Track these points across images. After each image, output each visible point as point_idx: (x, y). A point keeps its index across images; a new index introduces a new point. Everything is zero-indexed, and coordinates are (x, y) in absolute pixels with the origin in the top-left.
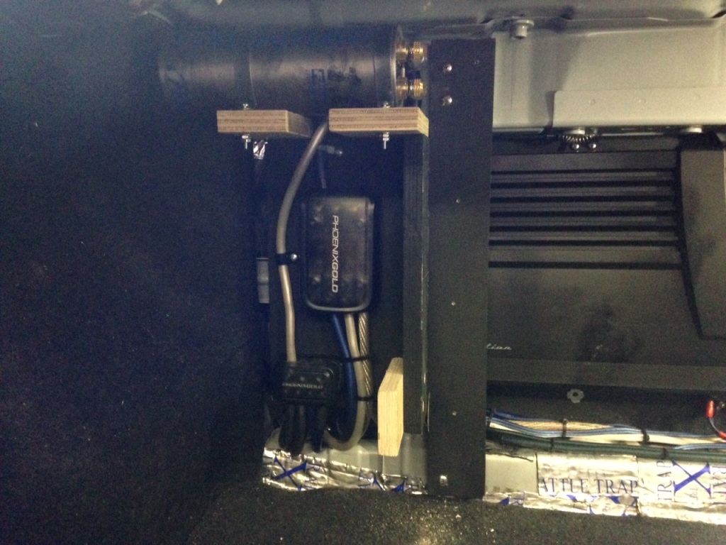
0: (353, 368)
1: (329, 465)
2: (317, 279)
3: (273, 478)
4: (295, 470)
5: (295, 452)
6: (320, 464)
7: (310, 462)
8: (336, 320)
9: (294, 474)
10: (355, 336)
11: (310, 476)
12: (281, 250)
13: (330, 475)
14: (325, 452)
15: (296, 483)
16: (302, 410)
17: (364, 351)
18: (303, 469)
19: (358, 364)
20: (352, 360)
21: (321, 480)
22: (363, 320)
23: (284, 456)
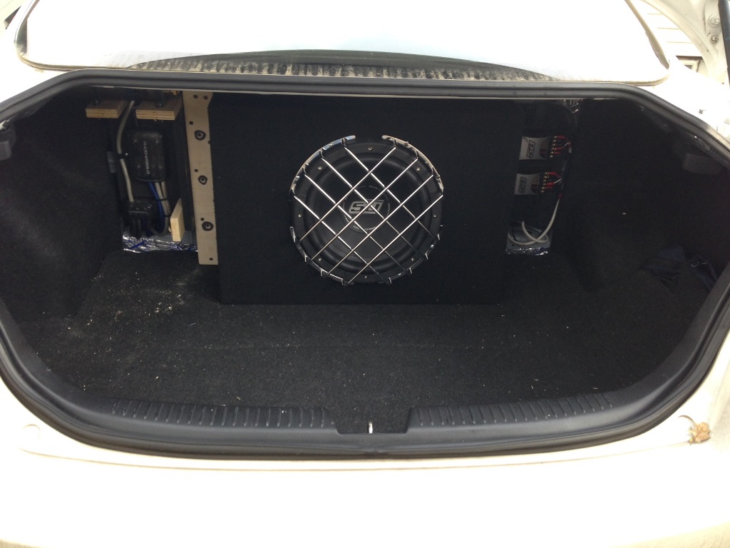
0: (161, 204)
1: (156, 243)
2: (139, 166)
3: (129, 248)
4: (139, 245)
5: (138, 237)
6: (151, 242)
7: (146, 241)
8: (151, 185)
9: (139, 247)
10: (160, 190)
11: (147, 247)
12: (120, 151)
13: (157, 246)
14: (153, 237)
15: (140, 250)
16: (139, 221)
17: (165, 196)
18: (143, 244)
19: (163, 202)
20: (160, 200)
21: (153, 248)
22: (163, 184)
23: (133, 239)
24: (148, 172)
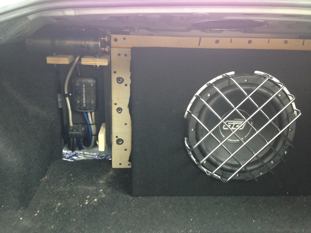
0: (91, 127)
1: (84, 154)
2: (79, 102)
3: (66, 158)
5: (73, 150)
6: (81, 154)
7: (78, 153)
8: (85, 114)
9: (73, 157)
10: (91, 118)
11: (78, 157)
12: (66, 92)
13: (84, 156)
14: (82, 150)
15: (73, 159)
16: (75, 139)
17: (94, 122)
18: (75, 155)
19: (92, 126)
20: (90, 125)
21: (82, 157)
22: (93, 113)
23: (69, 152)
24: (84, 105)
